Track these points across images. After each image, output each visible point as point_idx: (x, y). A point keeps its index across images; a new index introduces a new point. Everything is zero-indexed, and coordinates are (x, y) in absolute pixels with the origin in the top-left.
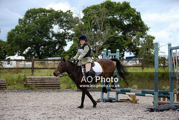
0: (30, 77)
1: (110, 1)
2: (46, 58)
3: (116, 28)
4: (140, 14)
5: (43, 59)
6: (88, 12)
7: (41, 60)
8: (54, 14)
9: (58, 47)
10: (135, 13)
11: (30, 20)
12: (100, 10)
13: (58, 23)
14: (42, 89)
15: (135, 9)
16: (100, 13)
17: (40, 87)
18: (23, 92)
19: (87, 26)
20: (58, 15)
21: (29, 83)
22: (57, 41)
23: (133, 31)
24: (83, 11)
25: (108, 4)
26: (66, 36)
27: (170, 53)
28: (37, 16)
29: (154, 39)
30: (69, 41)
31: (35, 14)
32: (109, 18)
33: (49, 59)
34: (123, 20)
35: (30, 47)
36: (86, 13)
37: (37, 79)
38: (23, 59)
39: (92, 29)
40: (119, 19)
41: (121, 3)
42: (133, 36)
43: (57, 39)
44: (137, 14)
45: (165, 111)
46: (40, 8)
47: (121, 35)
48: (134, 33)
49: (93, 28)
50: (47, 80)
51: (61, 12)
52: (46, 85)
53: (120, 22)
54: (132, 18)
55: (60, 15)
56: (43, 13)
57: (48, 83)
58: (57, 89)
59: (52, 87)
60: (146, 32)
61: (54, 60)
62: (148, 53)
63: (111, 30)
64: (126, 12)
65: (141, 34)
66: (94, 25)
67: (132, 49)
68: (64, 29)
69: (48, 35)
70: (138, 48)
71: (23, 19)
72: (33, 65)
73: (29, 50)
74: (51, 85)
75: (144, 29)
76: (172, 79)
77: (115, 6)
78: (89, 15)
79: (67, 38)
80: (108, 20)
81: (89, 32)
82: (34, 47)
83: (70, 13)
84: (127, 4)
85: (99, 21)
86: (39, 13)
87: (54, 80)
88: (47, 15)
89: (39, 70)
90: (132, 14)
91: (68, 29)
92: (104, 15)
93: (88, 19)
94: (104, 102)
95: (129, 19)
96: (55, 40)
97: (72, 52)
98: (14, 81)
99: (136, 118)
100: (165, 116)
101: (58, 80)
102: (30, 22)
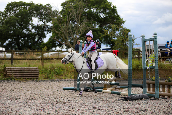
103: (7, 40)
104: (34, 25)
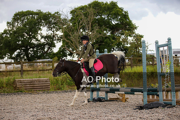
0: (20, 79)
1: (98, 1)
2: (35, 61)
3: (104, 28)
4: (128, 13)
5: (32, 62)
6: (75, 13)
7: (30, 62)
8: (42, 16)
9: (47, 48)
10: (123, 12)
11: (18, 23)
12: (88, 10)
13: (46, 25)
14: (32, 91)
15: (122, 8)
16: (87, 14)
17: (30, 89)
18: (13, 94)
19: (75, 27)
20: (46, 16)
21: (19, 86)
22: (46, 43)
23: (121, 31)
24: (71, 12)
25: (95, 5)
26: (54, 38)
27: (157, 50)
28: (25, 18)
29: (143, 37)
30: (57, 43)
31: (23, 17)
32: (97, 18)
33: (38, 61)
34: (111, 19)
35: (19, 49)
36: (74, 14)
37: (26, 82)
38: (12, 62)
39: (80, 30)
40: (107, 19)
41: (109, 3)
42: (121, 35)
43: (46, 41)
44: (125, 14)
45: (154, 108)
46: (28, 11)
47: (110, 34)
48: (123, 32)
49: (81, 28)
50: (36, 82)
51: (50, 14)
52: (35, 87)
53: (108, 22)
54: (119, 17)
55: (49, 17)
56: (31, 16)
57: (38, 85)
58: (47, 91)
59: (42, 89)
60: (134, 31)
61: (43, 62)
62: (137, 52)
63: (99, 30)
64: (114, 12)
65: (129, 33)
66: (82, 26)
67: (121, 48)
68: (53, 30)
69: (37, 37)
70: (127, 47)
71: (11, 23)
72: (22, 67)
73: (19, 53)
74: (41, 87)
75: (131, 28)
76: (160, 76)
77: (103, 6)
78: (77, 16)
79: (55, 40)
80: (96, 20)
81: (77, 32)
82: (22, 50)
83: (58, 15)
84: (115, 4)
85: (87, 22)
86: (27, 16)
87: (43, 82)
88: (36, 17)
89: (28, 72)
90: (120, 13)
91: (56, 31)
92: (92, 16)
93: (76, 20)
94: (93, 102)
95: (117, 18)
96: (44, 41)
97: (61, 53)
98: (4, 84)
99: (125, 116)
100: (155, 113)
101: (47, 82)
102: (18, 25)
103: (16, 51)
104: (43, 35)
